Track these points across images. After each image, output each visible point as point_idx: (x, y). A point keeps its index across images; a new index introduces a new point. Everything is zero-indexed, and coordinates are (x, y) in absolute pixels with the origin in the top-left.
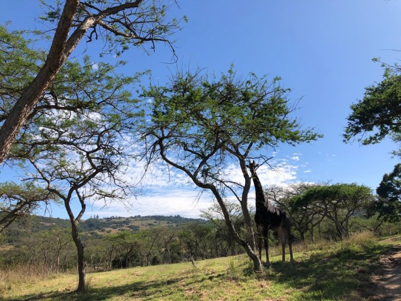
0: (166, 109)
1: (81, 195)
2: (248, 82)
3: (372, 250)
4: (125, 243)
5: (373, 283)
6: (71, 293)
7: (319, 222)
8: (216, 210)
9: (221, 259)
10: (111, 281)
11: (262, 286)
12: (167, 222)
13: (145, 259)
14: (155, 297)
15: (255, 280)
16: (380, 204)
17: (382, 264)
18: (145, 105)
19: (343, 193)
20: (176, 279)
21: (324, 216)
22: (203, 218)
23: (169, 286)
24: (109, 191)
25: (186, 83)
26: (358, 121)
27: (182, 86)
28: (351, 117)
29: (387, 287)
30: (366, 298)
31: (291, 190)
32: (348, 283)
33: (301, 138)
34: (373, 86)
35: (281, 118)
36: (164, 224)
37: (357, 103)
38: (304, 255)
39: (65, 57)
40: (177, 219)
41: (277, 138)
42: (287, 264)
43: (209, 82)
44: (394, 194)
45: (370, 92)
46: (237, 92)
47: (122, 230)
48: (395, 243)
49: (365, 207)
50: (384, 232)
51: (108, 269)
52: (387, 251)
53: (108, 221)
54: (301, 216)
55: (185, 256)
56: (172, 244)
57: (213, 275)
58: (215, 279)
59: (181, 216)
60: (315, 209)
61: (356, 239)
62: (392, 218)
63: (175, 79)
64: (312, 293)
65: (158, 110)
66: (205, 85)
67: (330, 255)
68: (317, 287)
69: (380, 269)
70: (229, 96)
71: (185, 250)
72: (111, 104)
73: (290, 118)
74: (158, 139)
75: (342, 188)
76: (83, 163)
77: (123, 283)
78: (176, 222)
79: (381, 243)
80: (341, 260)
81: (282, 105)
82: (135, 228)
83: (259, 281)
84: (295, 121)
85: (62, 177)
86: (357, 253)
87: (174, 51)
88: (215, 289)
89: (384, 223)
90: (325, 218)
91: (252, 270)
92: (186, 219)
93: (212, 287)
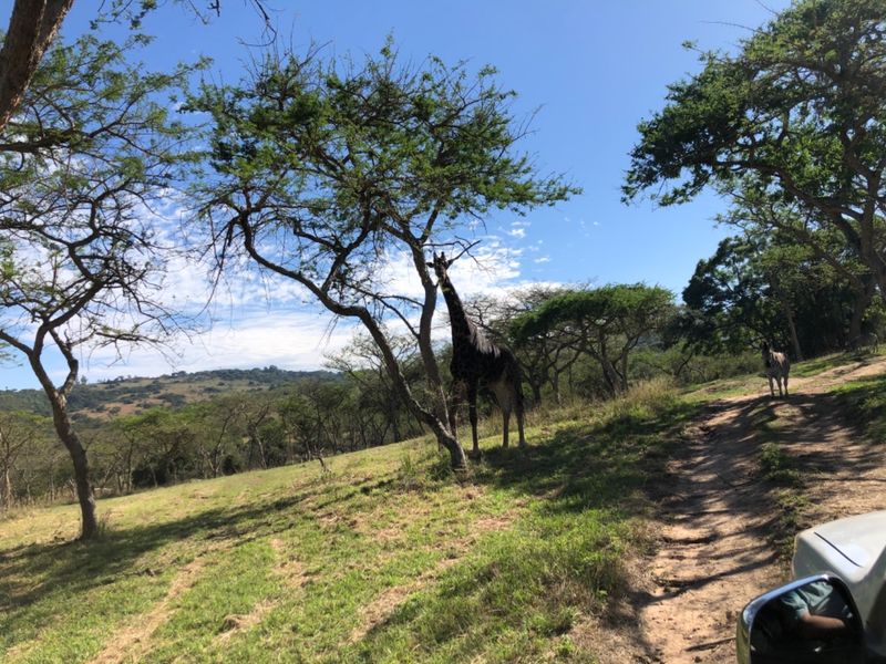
0: (243, 138)
1: (64, 339)
2: (426, 77)
3: (671, 413)
4: (161, 432)
5: (670, 475)
6: (68, 544)
7: (569, 365)
8: (359, 352)
9: (376, 450)
10: (148, 513)
11: (470, 497)
12: (248, 381)
13: (208, 463)
14: (259, 536)
15: (456, 486)
16: (689, 320)
17: (687, 438)
18: (202, 136)
19: (618, 305)
20: (293, 498)
21: (579, 351)
22: (329, 370)
23: (282, 513)
24: (126, 327)
25: (286, 79)
26: (652, 159)
27: (278, 85)
28: (638, 150)
29: (694, 479)
30: (659, 501)
31: (513, 302)
32: (627, 477)
33: (538, 197)
34: (684, 83)
35: (495, 154)
36: (241, 387)
37: (651, 118)
38: (544, 432)
39: (41, 52)
40: (271, 375)
41: (489, 199)
42: (513, 450)
43: (339, 77)
44: (715, 300)
45: (677, 94)
46: (401, 100)
47: (146, 406)
48: (712, 398)
49: (660, 329)
50: (695, 373)
51: (125, 490)
52: (698, 414)
53: (111, 387)
54: (533, 353)
55: (296, 451)
56: (266, 427)
57: (370, 484)
58: (374, 491)
59: (279, 368)
60: (561, 338)
61: (643, 394)
62: (709, 348)
63: (260, 70)
64: (564, 501)
65: (224, 140)
66: (330, 85)
67: (592, 429)
68: (571, 490)
69: (683, 449)
70: (384, 108)
71: (295, 438)
72: (122, 137)
73: (514, 153)
74: (237, 214)
75: (616, 294)
76: (56, 268)
77: (177, 515)
78: (267, 381)
79: (689, 399)
80: (613, 437)
81: (499, 127)
82: (177, 400)
83: (463, 487)
84: (524, 160)
85: (10, 301)
86: (643, 421)
87: (267, 18)
88: (379, 510)
89: (694, 357)
90: (582, 355)
91: (449, 468)
92: (292, 374)
93: (372, 508)
